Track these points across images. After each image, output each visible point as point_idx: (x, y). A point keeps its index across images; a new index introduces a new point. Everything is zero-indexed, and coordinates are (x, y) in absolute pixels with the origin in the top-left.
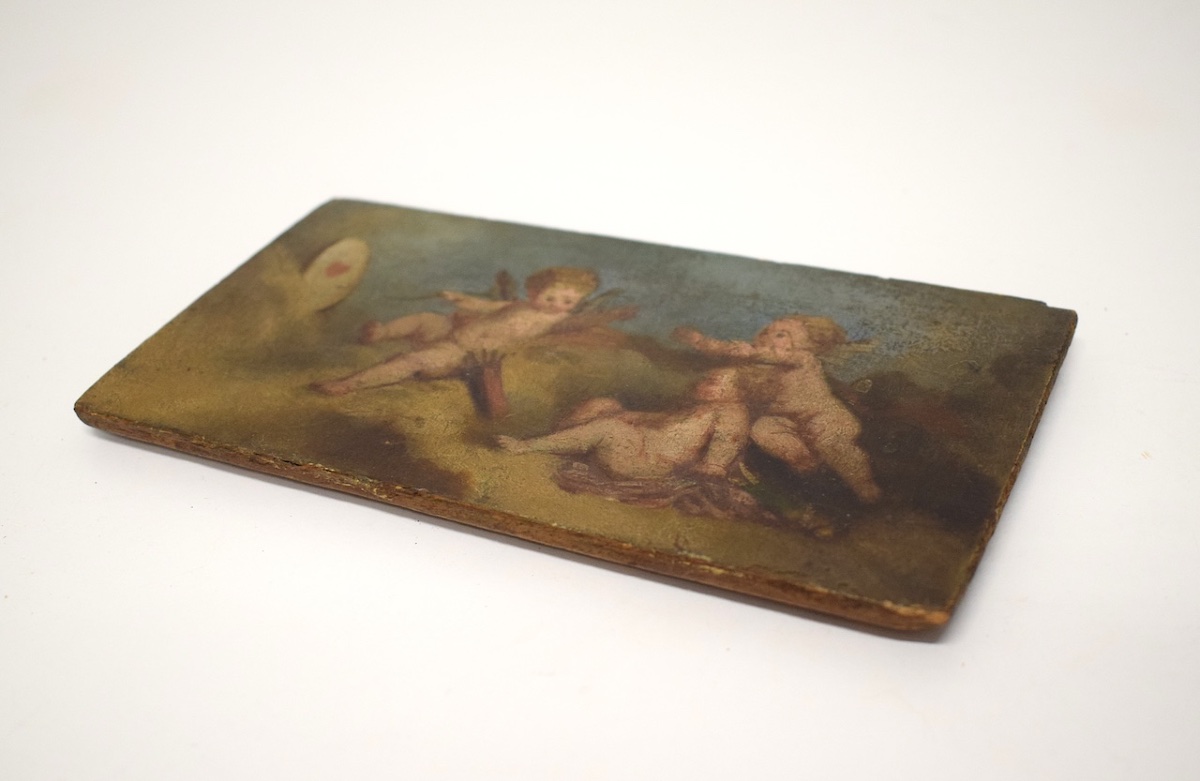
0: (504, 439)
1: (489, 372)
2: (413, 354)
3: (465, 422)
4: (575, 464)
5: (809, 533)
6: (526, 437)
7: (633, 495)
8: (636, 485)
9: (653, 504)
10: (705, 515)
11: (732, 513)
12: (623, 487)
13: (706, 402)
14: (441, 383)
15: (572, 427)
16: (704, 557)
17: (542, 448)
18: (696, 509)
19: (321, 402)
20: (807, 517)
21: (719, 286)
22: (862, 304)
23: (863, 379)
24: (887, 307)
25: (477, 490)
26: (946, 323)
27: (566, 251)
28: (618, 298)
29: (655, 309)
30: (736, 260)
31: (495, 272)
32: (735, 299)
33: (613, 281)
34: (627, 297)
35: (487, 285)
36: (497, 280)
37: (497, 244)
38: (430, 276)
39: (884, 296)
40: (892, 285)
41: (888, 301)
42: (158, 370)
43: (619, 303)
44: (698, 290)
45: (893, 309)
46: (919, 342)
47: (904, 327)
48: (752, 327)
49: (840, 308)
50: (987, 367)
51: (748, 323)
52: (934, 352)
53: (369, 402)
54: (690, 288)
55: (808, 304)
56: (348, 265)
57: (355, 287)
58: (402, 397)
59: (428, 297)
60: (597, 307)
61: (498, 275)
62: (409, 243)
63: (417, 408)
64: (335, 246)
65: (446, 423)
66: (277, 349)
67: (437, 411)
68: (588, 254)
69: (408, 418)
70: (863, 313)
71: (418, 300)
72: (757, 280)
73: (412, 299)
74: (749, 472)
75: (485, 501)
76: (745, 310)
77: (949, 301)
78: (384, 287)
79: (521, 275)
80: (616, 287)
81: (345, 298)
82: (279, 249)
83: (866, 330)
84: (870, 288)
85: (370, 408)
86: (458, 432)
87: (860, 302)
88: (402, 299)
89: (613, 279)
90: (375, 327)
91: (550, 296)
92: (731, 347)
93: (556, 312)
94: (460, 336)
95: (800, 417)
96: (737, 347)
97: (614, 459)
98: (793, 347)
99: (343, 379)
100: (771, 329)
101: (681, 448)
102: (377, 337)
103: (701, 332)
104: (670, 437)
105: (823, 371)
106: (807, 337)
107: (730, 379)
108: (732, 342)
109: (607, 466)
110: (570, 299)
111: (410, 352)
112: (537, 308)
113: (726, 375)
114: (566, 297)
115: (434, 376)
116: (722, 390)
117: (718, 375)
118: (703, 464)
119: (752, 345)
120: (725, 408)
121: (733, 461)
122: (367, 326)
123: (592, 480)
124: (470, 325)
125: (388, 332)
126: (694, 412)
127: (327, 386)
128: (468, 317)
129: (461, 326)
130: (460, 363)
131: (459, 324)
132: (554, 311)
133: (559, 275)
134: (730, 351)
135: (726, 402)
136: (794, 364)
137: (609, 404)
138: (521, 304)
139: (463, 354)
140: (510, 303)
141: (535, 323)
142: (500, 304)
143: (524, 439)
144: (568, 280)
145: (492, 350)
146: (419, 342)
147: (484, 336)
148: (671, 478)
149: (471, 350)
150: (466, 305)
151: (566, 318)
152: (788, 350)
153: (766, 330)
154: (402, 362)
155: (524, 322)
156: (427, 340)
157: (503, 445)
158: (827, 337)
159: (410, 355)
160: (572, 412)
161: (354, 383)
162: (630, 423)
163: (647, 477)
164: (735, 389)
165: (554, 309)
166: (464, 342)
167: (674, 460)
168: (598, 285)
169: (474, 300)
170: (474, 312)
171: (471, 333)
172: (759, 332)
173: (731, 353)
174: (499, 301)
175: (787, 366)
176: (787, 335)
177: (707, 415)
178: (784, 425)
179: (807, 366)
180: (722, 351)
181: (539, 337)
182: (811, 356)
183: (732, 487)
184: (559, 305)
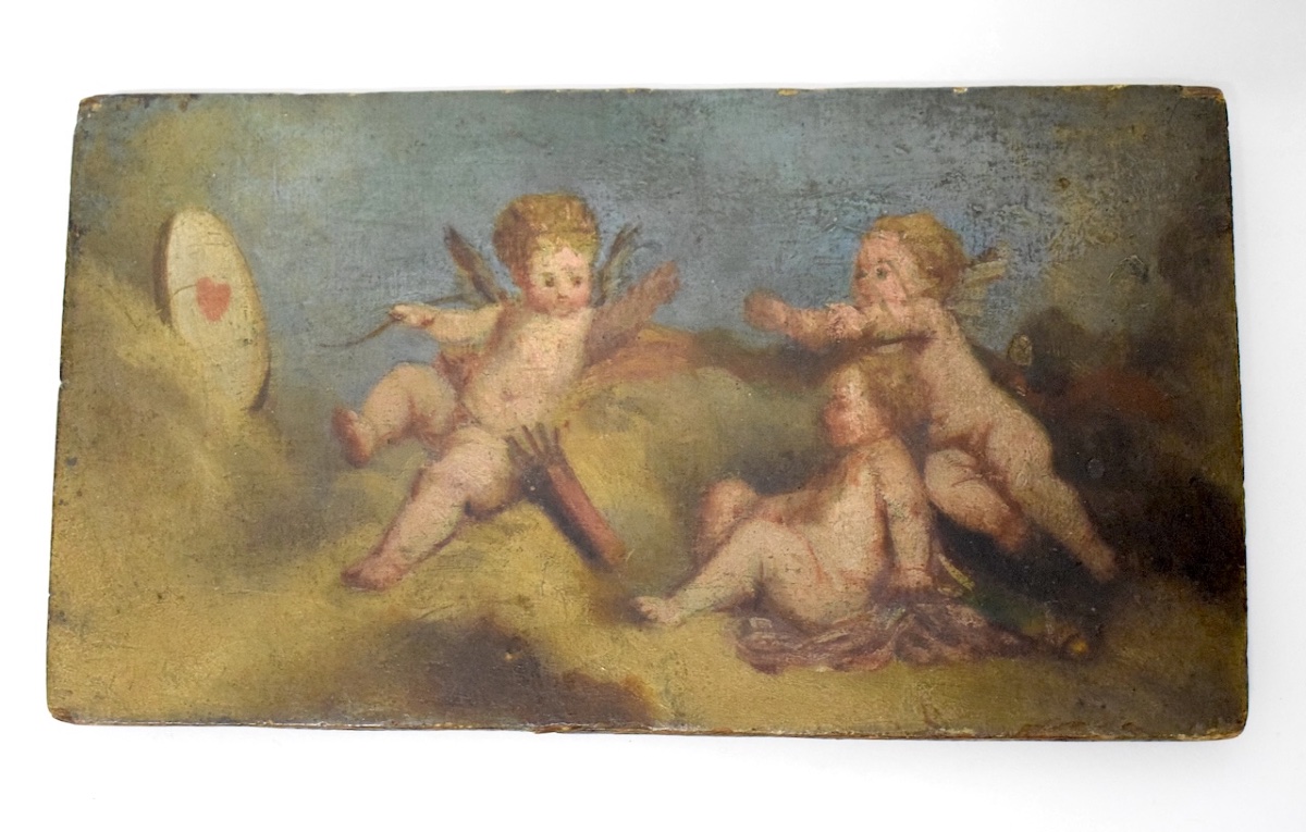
0: (648, 604)
1: (554, 471)
2: (437, 468)
3: (583, 587)
4: (753, 622)
5: (1061, 653)
6: (673, 588)
7: (845, 653)
8: (838, 634)
9: (874, 660)
10: (937, 660)
11: (967, 647)
12: (827, 643)
13: (852, 449)
14: (507, 516)
15: (715, 552)
16: (967, 731)
17: (700, 605)
18: (925, 655)
19: (377, 605)
20: (1050, 628)
21: (757, 180)
22: (956, 165)
23: (1016, 337)
24: (991, 164)
25: (663, 705)
26: (1074, 178)
27: (510, 152)
28: (638, 251)
29: (699, 263)
30: (751, 103)
31: (440, 235)
32: (792, 205)
33: (611, 211)
34: (649, 245)
35: (447, 275)
36: (454, 255)
37: (403, 162)
38: (356, 275)
39: (977, 137)
40: (977, 106)
41: (986, 149)
42: (118, 612)
43: (644, 261)
44: (734, 199)
45: (999, 166)
46: (1057, 235)
47: (1026, 205)
48: (840, 267)
49: (932, 186)
50: (1154, 264)
51: (831, 258)
52: (1082, 251)
53: (441, 588)
54: (720, 196)
55: (888, 187)
56: (222, 281)
57: (266, 335)
58: (476, 563)
59: (383, 328)
60: (619, 280)
61: (448, 241)
62: (276, 198)
63: (507, 579)
64: (173, 238)
65: (559, 596)
66: (250, 514)
67: (536, 578)
68: (544, 151)
69: (508, 602)
70: (965, 188)
71: (376, 340)
72: (799, 148)
73: (362, 340)
74: (957, 571)
75: (683, 722)
76: (814, 228)
77: (1062, 125)
78: (307, 324)
79: (479, 232)
80: (621, 222)
81: (269, 368)
82: (93, 271)
83: (983, 228)
84: (952, 124)
85: (448, 598)
86: (584, 609)
87: (952, 161)
88: (349, 344)
89: (609, 206)
90: (350, 421)
91: (546, 274)
92: (833, 320)
93: (572, 311)
94: (475, 407)
95: (972, 443)
96: (840, 318)
97: (793, 597)
98: (908, 296)
99: (378, 551)
100: (864, 262)
101: (860, 549)
102: (368, 444)
103: (780, 299)
104: (840, 534)
105: (964, 336)
106: (916, 267)
107: (859, 392)
108: (828, 309)
109: (792, 612)
110: (576, 273)
111: (431, 465)
112: (543, 309)
113: (851, 385)
114: (569, 269)
115: (492, 505)
116: (859, 416)
117: (842, 386)
118: (899, 570)
119: (855, 307)
120: (879, 454)
121: (931, 554)
122: (340, 423)
123: (786, 645)
124: (476, 377)
125: (375, 428)
126: (846, 474)
127: (366, 573)
128: (462, 361)
129: (466, 384)
130: (510, 468)
131: (459, 378)
132: (569, 308)
133: (531, 217)
134: (835, 330)
135: (874, 441)
136: (924, 332)
137: (737, 492)
138: (517, 305)
139: (502, 446)
140: (500, 308)
141: (559, 346)
142: (490, 314)
143: (670, 595)
144: (550, 226)
145: (534, 425)
146: (431, 439)
147: (508, 396)
148: (874, 611)
149: (508, 434)
150: (445, 332)
151: (594, 320)
152: (904, 303)
153: (859, 266)
154: (434, 488)
155: (543, 349)
156: (437, 430)
157: (651, 616)
158: (941, 258)
159: (435, 471)
160: (701, 523)
161: (398, 554)
162: (780, 521)
163: (846, 618)
164: (874, 410)
165: (566, 304)
166: (490, 420)
167: (863, 576)
168: (597, 228)
169: (449, 315)
170: (464, 345)
171: (487, 395)
172: (852, 274)
173: (838, 332)
174: (483, 306)
175: (916, 341)
176: (890, 269)
177: (864, 476)
178: (960, 465)
179: (941, 332)
180: (824, 332)
181: (581, 377)
182: (937, 310)
183: (948, 603)
184: (568, 293)
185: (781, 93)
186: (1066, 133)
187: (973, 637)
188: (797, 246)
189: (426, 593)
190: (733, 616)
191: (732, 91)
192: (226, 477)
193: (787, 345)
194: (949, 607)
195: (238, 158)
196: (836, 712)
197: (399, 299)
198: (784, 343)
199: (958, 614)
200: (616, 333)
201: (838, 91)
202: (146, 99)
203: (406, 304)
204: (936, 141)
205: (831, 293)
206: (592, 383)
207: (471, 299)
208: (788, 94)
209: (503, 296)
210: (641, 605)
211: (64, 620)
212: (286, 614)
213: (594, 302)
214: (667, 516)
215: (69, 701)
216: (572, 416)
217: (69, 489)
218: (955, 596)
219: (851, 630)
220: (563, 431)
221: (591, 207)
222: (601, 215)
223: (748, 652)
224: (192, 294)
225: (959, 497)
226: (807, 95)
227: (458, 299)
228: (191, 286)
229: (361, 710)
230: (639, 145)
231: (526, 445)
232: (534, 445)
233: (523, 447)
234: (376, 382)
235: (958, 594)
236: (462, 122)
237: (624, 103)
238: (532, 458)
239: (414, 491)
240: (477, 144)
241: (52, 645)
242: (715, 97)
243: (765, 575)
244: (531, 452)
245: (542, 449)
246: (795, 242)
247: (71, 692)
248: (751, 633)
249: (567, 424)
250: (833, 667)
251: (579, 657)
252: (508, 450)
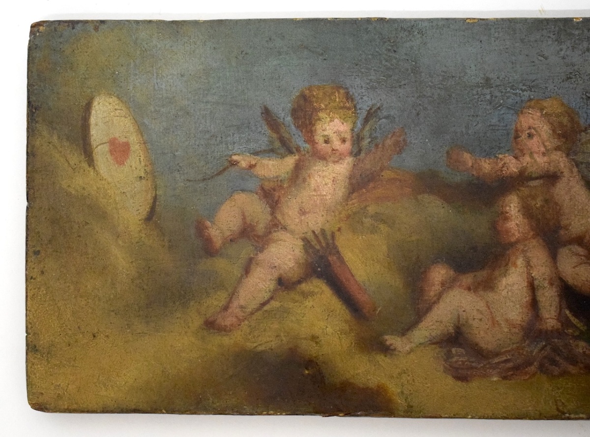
0: (391, 340)
1: (332, 259)
3: (351, 330)
4: (454, 350)
6: (405, 330)
7: (509, 369)
8: (505, 358)
9: (526, 373)
10: (564, 373)
11: (582, 365)
12: (499, 363)
13: (512, 245)
14: (304, 286)
15: (429, 309)
16: (581, 416)
17: (422, 341)
18: (556, 371)
19: (227, 341)
21: (453, 77)
22: (576, 68)
25: (400, 401)
27: (300, 58)
28: (380, 121)
29: (418, 129)
30: (449, 27)
31: (258, 111)
32: (475, 92)
33: (364, 96)
34: (387, 117)
35: (263, 136)
36: (268, 124)
37: (234, 64)
38: (207, 136)
42: (69, 345)
43: (384, 127)
44: (439, 88)
48: (504, 131)
49: (561, 81)
51: (499, 126)
53: (265, 330)
54: (431, 87)
55: (534, 81)
56: (125, 140)
57: (153, 174)
58: (285, 315)
59: (224, 170)
60: (369, 140)
61: (263, 115)
62: (156, 87)
63: (305, 325)
64: (93, 112)
65: (337, 335)
66: (147, 285)
67: (322, 324)
68: (321, 57)
69: (305, 339)
70: (581, 82)
71: (220, 177)
72: (479, 56)
73: (212, 177)
74: (576, 320)
75: (411, 412)
76: (488, 107)
78: (178, 167)
79: (282, 109)
80: (370, 103)
81: (156, 195)
82: (45, 133)
84: (573, 41)
85: (270, 337)
86: (352, 343)
87: (573, 65)
88: (204, 180)
89: (362, 93)
90: (207, 228)
91: (324, 136)
92: (500, 165)
93: (341, 159)
94: (283, 219)
95: (585, 241)
96: (505, 164)
97: (478, 336)
98: (546, 150)
99: (226, 308)
100: (519, 128)
101: (518, 306)
102: (218, 242)
103: (468, 151)
104: (506, 298)
105: (580, 175)
106: (551, 132)
107: (517, 209)
108: (498, 158)
109: (477, 345)
110: (342, 135)
111: (257, 254)
112: (323, 158)
113: (512, 205)
114: (338, 132)
115: (294, 280)
116: (517, 224)
117: (506, 206)
118: (541, 320)
119: (514, 157)
120: (529, 248)
121: (561, 310)
122: (200, 229)
123: (474, 364)
124: (283, 200)
125: (222, 232)
126: (509, 260)
127: (220, 321)
128: (274, 190)
129: (277, 204)
130: (305, 256)
131: (273, 201)
132: (339, 157)
133: (314, 99)
134: (502, 171)
135: (526, 240)
136: (556, 172)
137: (443, 272)
138: (307, 156)
139: (300, 243)
140: (297, 157)
141: (333, 181)
142: (290, 161)
143: (403, 334)
144: (326, 106)
145: (319, 230)
146: (256, 239)
147: (303, 212)
148: (526, 344)
149: (303, 235)
150: (263, 172)
151: (354, 165)
152: (544, 154)
153: (517, 131)
154: (259, 269)
155: (324, 183)
156: (260, 233)
157: (392, 347)
158: (566, 126)
159: (260, 259)
160: (422, 291)
161: (238, 310)
162: (469, 289)
163: (510, 348)
164: (526, 221)
165: (338, 154)
166: (292, 227)
167: (519, 323)
168: (355, 107)
169: (265, 161)
170: (275, 180)
171: (290, 211)
172: (512, 136)
173: (503, 172)
174: (287, 156)
175: (551, 178)
176: (535, 133)
177: (520, 262)
178: (577, 254)
179: (566, 173)
180: (495, 173)
181: (347, 200)
182: (564, 158)
183: (571, 339)
184: (338, 147)
185: (468, 21)
187: (585, 359)
188: (479, 118)
189: (256, 333)
190: (441, 347)
191: (437, 20)
192: (132, 262)
193: (472, 180)
194: (571, 341)
195: (132, 61)
196: (504, 405)
197: (234, 151)
198: (471, 179)
199: (577, 346)
200: (368, 172)
201: (502, 19)
202: (73, 24)
203: (238, 155)
204: (563, 52)
205: (500, 148)
206: (355, 203)
207: (279, 151)
208: (471, 21)
209: (298, 149)
210: (386, 340)
211: (37, 350)
212: (171, 346)
213: (354, 153)
214: (401, 286)
215: (41, 400)
216: (342, 225)
217: (35, 270)
218: (575, 335)
219: (513, 355)
220: (337, 234)
221: (351, 93)
222: (357, 97)
223: (451, 368)
224: (106, 148)
225: (577, 274)
226: (483, 22)
227: (271, 151)
228: (105, 143)
229: (218, 404)
230: (380, 54)
231: (314, 242)
232: (319, 242)
233: (313, 243)
234: (221, 203)
235: (577, 333)
236: (270, 39)
237: (370, 27)
238: (318, 251)
239: (247, 271)
240: (280, 53)
241: (30, 365)
242: (426, 24)
243: (461, 322)
244: (318, 247)
245: (324, 245)
246: (477, 116)
247: (42, 394)
248: (453, 357)
250: (502, 378)
251: (349, 372)
252: (304, 246)
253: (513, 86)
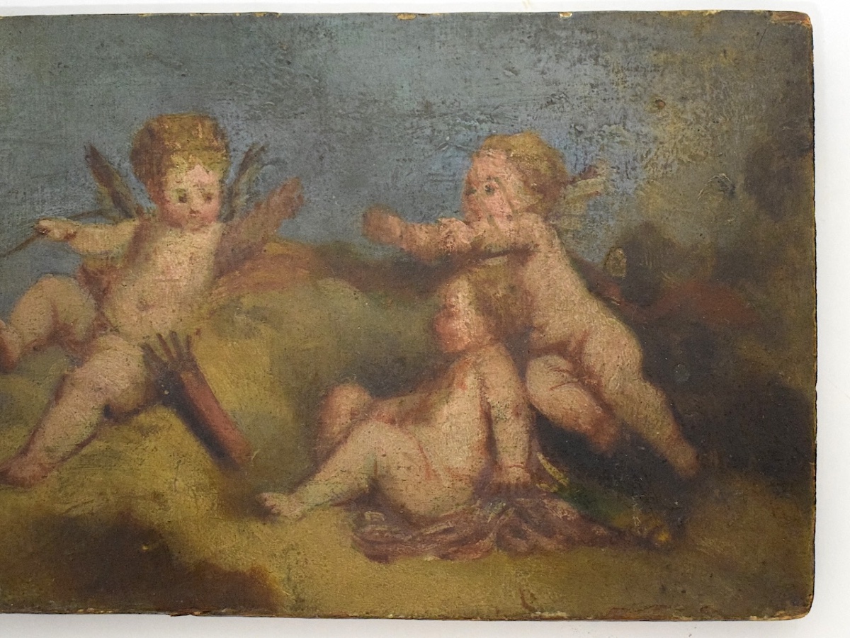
0: (273, 499)
1: (187, 376)
2: (79, 373)
4: (367, 515)
5: (646, 543)
6: (295, 484)
7: (451, 544)
8: (446, 527)
9: (476, 551)
10: (534, 549)
13: (460, 354)
14: (143, 418)
16: (559, 614)
17: (319, 500)
18: (522, 546)
19: (25, 501)
20: (637, 519)
21: (376, 101)
22: (561, 87)
23: (612, 250)
24: (592, 86)
25: (285, 592)
26: (669, 100)
27: (146, 74)
28: (264, 168)
29: (322, 180)
30: (371, 27)
31: (81, 153)
32: (408, 125)
33: (240, 130)
34: (273, 162)
35: (88, 191)
36: (94, 172)
37: (47, 82)
39: (580, 60)
40: (581, 31)
41: (589, 71)
43: (270, 178)
44: (354, 118)
45: (601, 88)
46: (653, 154)
47: (624, 125)
48: (451, 184)
49: (538, 107)
50: (741, 180)
51: (444, 176)
52: (675, 168)
53: (83, 485)
54: (341, 116)
55: (497, 108)
58: (114, 462)
59: (28, 242)
60: (247, 196)
61: (88, 159)
63: (142, 477)
65: (191, 492)
67: (169, 475)
68: (178, 72)
69: (144, 498)
70: (569, 109)
71: (20, 253)
72: (415, 70)
73: (10, 253)
74: (553, 468)
75: (302, 609)
76: (427, 147)
77: (659, 49)
79: (117, 149)
80: (249, 141)
83: (584, 146)
84: (558, 47)
85: (89, 495)
86: (213, 504)
87: (557, 83)
89: (238, 125)
91: (179, 191)
92: (444, 234)
93: (203, 225)
94: (114, 316)
95: (570, 349)
96: (450, 232)
97: (404, 493)
98: (513, 211)
99: (24, 451)
100: (473, 178)
101: (465, 448)
102: (15, 351)
103: (396, 214)
104: (447, 435)
105: (564, 249)
106: (521, 184)
107: (467, 301)
108: (440, 223)
109: (403, 506)
110: (207, 189)
111: (73, 371)
112: (176, 224)
113: (460, 295)
114: (200, 186)
115: (129, 408)
116: (466, 324)
117: (451, 296)
118: (501, 469)
119: (465, 222)
120: (484, 360)
121: (530, 454)
123: (397, 536)
124: (114, 287)
125: (21, 336)
126: (453, 379)
127: (14, 471)
128: (102, 272)
129: (105, 294)
130: (145, 373)
131: (99, 289)
133: (166, 136)
134: (446, 243)
135: (481, 347)
136: (527, 245)
137: (354, 396)
138: (153, 220)
139: (138, 353)
140: (137, 223)
141: (191, 258)
142: (127, 229)
143: (291, 491)
144: (183, 145)
145: (168, 332)
146: (73, 346)
147: (144, 306)
148: (478, 504)
149: (144, 341)
150: (85, 245)
151: (223, 234)
152: (509, 218)
153: (469, 182)
154: (75, 392)
155: (177, 261)
156: (79, 338)
157: (274, 511)
158: (545, 175)
159: (77, 376)
160: (321, 424)
161: (43, 454)
162: (392, 422)
163: (452, 512)
164: (480, 318)
165: (198, 219)
166: (127, 329)
167: (468, 473)
168: (227, 147)
169: (90, 229)
170: (103, 257)
171: (125, 307)
172: (462, 191)
173: (448, 245)
174: (121, 221)
175: (520, 253)
176: (497, 186)
177: (470, 380)
179: (543, 247)
180: (436, 246)
181: (211, 288)
182: (540, 224)
183: (545, 497)
184: (199, 208)
185: (400, 17)
186: (663, 56)
187: (566, 528)
188: (413, 163)
189: (70, 489)
190: (349, 510)
191: (354, 15)
193: (401, 257)
194: (545, 501)
196: (443, 598)
197: (43, 214)
198: (398, 255)
199: (554, 508)
200: (245, 246)
201: (453, 16)
203: (50, 219)
204: (542, 65)
205: (443, 208)
206: (222, 292)
207: (111, 215)
208: (406, 18)
209: (139, 211)
210: (266, 500)
213: (223, 217)
214: (290, 418)
216: (203, 325)
218: (552, 491)
219: (456, 523)
220: (195, 338)
221: (222, 126)
222: (230, 133)
225: (557, 400)
226: (423, 19)
227: (99, 214)
229: (10, 597)
230: (266, 67)
231: (160, 352)
232: (168, 351)
233: (157, 353)
234: (22, 293)
235: (555, 489)
236: (102, 45)
237: (253, 27)
238: (166, 364)
239: (58, 394)
240: (116, 66)
242: (337, 22)
243: (379, 472)
244: (165, 359)
245: (174, 355)
246: (410, 160)
248: (366, 525)
249: (198, 332)
250: (440, 557)
251: (208, 548)
252: (144, 357)
253: (466, 114)
